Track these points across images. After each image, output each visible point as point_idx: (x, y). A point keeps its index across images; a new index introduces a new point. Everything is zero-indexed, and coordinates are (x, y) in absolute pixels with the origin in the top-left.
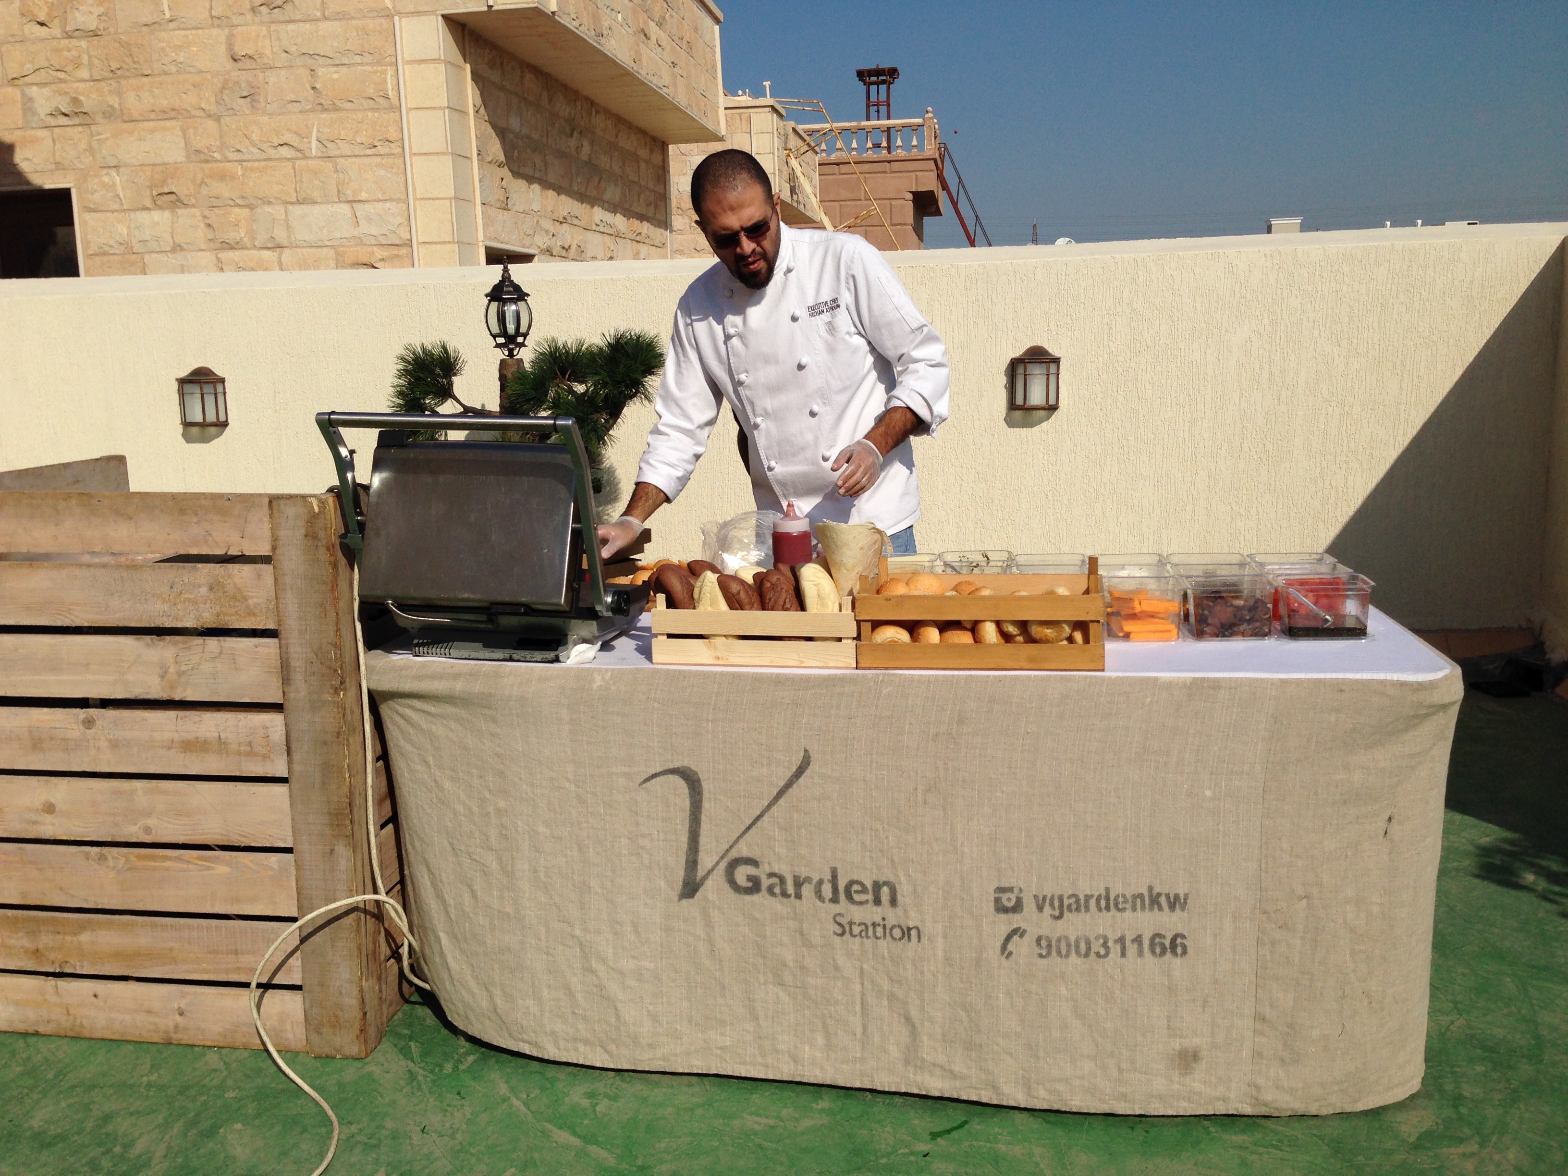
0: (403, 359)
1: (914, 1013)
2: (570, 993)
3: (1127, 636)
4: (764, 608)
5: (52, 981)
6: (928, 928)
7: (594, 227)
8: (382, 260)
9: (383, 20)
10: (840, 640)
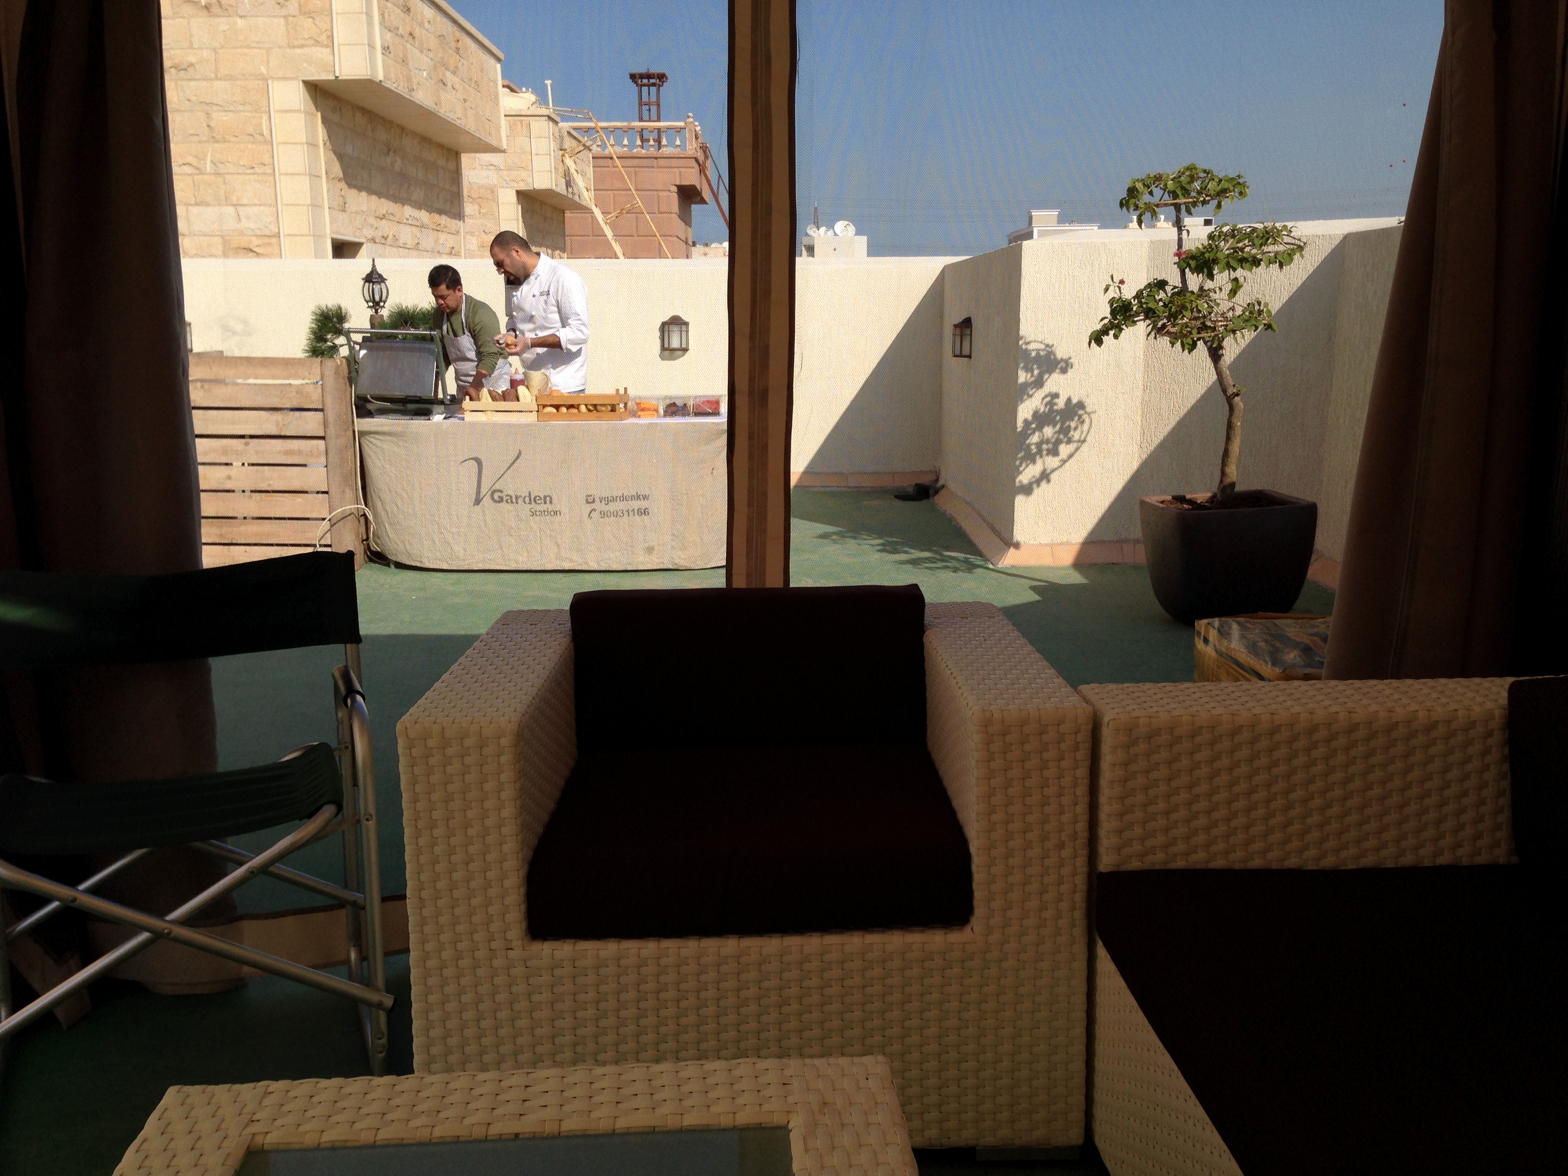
0: (316, 314)
1: (559, 541)
2: (433, 542)
3: (639, 416)
4: (505, 401)
5: (227, 547)
6: (563, 510)
7: (405, 221)
8: (257, 246)
9: (260, 82)
10: (532, 412)
